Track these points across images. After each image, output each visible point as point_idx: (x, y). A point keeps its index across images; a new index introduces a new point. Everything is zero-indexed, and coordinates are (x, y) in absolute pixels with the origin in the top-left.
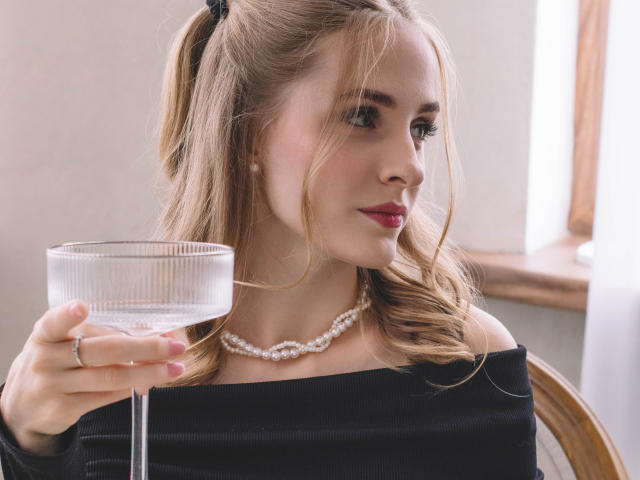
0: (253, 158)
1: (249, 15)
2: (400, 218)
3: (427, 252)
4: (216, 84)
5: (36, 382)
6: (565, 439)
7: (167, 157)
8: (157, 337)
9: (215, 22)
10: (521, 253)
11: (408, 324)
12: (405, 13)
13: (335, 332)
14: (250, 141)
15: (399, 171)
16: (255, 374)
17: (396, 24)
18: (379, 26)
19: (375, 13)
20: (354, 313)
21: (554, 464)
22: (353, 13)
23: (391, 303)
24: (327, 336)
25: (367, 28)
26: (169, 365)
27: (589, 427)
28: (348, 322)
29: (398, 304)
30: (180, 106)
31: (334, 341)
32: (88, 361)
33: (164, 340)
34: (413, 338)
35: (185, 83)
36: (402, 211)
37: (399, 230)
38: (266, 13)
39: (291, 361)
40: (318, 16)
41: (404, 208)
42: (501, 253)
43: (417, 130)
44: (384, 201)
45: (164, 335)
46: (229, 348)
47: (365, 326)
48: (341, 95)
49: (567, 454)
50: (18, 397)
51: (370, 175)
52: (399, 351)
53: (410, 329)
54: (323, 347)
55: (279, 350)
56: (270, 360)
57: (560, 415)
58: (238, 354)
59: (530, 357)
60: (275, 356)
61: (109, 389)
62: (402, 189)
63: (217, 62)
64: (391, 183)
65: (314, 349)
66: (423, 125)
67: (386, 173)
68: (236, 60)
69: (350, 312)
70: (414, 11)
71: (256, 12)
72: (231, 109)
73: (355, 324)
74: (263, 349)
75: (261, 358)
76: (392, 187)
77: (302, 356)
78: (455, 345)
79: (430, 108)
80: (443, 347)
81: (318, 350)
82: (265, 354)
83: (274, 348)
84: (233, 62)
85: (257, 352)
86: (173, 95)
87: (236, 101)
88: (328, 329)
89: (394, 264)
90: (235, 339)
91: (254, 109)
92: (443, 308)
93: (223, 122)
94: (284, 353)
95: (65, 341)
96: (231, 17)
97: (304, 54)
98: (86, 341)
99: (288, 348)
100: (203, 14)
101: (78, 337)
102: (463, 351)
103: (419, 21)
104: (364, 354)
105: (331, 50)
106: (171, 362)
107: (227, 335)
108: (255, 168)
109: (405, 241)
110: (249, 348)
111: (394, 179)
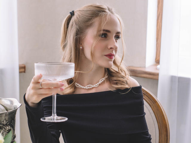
0: (80, 45)
1: (79, 15)
2: (113, 57)
3: (118, 64)
4: (72, 30)
5: (32, 92)
6: (152, 106)
7: (62, 46)
8: (58, 82)
9: (72, 17)
10: (145, 67)
11: (115, 81)
12: (112, 13)
13: (100, 83)
14: (80, 42)
15: (112, 47)
16: (82, 92)
17: (110, 15)
18: (106, 16)
19: (105, 13)
20: (104, 79)
21: (150, 112)
22: (100, 13)
23: (112, 76)
24: (98, 84)
25: (103, 16)
26: (61, 88)
27: (157, 104)
28: (103, 81)
29: (113, 76)
30: (65, 36)
31: (100, 85)
32: (43, 87)
33: (60, 83)
34: (116, 84)
35: (66, 30)
36: (113, 55)
37: (113, 59)
38: (82, 14)
39: (90, 89)
40: (93, 14)
41: (114, 54)
42: (141, 67)
43: (116, 38)
44: (110, 53)
45: (60, 82)
46: (77, 86)
47: (106, 81)
48: (99, 31)
49: (152, 110)
50: (29, 95)
51: (106, 47)
52: (113, 87)
53: (116, 82)
54: (97, 86)
55: (88, 87)
56: (86, 89)
57: (151, 101)
58: (79, 88)
59: (143, 88)
60: (87, 88)
61: (47, 93)
62: (113, 50)
63: (72, 25)
64: (111, 49)
65: (95, 86)
66: (117, 37)
67: (109, 47)
68: (76, 25)
69: (103, 78)
70: (114, 12)
71: (80, 14)
72: (75, 35)
73: (104, 81)
74: (84, 86)
75: (84, 88)
76: (111, 50)
77: (93, 88)
78: (125, 85)
79: (118, 33)
80: (123, 85)
81: (96, 87)
82: (85, 88)
83: (87, 86)
84: (75, 25)
85: (83, 87)
86: (63, 33)
87: (76, 33)
88: (98, 82)
89: (112, 67)
90: (78, 84)
91: (80, 35)
92: (123, 77)
93: (74, 38)
94: (89, 87)
95: (38, 83)
96: (75, 16)
97: (90, 22)
98: (42, 83)
99: (90, 86)
100: (69, 16)
101: (41, 82)
102: (127, 86)
103: (116, 14)
104: (106, 87)
105: (96, 21)
106: (61, 87)
107: (76, 84)
108: (81, 47)
109: (115, 63)
110: (81, 86)
111: (111, 48)
